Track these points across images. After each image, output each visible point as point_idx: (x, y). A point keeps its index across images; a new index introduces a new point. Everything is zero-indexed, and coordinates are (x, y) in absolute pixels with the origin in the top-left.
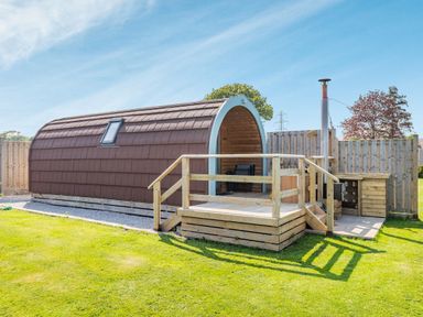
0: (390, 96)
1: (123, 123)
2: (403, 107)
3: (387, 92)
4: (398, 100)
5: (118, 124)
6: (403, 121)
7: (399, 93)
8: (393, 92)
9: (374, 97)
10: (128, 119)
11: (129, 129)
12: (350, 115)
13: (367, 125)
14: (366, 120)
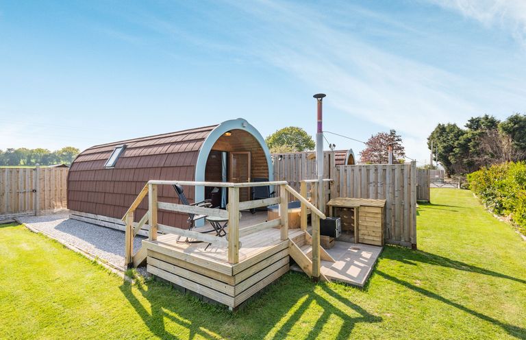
0: (391, 136)
1: (125, 148)
2: (399, 142)
3: (389, 134)
4: (396, 138)
5: (121, 149)
6: (400, 151)
7: (397, 134)
8: (393, 133)
9: (381, 136)
10: (129, 146)
11: (128, 153)
12: (365, 147)
13: (376, 153)
14: (375, 150)
